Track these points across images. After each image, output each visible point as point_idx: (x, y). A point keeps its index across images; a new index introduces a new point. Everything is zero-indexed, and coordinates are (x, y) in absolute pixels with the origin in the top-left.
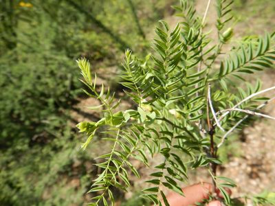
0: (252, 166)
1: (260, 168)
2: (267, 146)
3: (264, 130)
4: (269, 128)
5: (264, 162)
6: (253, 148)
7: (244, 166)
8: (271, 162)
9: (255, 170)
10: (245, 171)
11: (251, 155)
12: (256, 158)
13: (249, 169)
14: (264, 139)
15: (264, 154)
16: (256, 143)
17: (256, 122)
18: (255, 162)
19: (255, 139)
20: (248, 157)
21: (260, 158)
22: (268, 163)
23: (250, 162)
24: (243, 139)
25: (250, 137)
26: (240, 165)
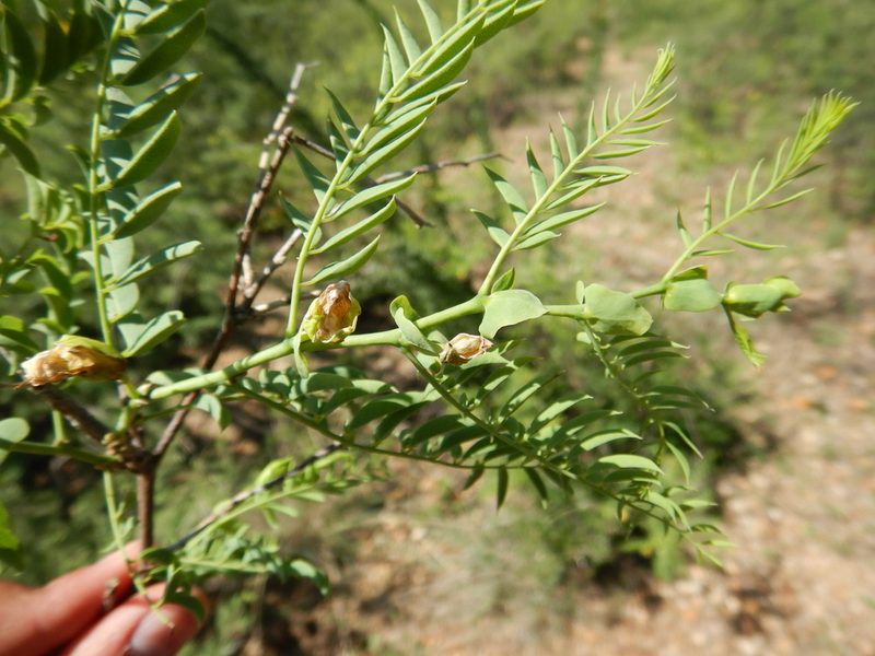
0: (743, 595)
1: (763, 602)
2: (787, 537)
3: (775, 489)
4: (789, 483)
5: (776, 583)
6: (745, 541)
7: (718, 595)
8: (796, 585)
9: (751, 607)
10: (721, 609)
11: (737, 561)
12: (753, 573)
13: (733, 605)
14: (775, 514)
15: (777, 560)
16: (752, 526)
17: (753, 463)
18: (749, 584)
19: (751, 513)
20: (731, 567)
21: (764, 571)
22: (788, 590)
23: (736, 584)
24: (718, 510)
25: (736, 506)
26: (706, 590)
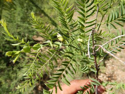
1: (112, 78)
2: (115, 69)
3: (113, 62)
4: (115, 61)
5: (113, 75)
6: (109, 70)
7: (105, 77)
8: (116, 75)
9: (110, 79)
10: (105, 79)
11: (108, 73)
13: (107, 79)
14: (113, 66)
15: (114, 72)
16: (110, 67)
17: (110, 59)
18: (109, 76)
21: (111, 74)
22: (115, 76)
23: (107, 76)
24: (105, 65)
25: (108, 65)
26: (103, 77)
